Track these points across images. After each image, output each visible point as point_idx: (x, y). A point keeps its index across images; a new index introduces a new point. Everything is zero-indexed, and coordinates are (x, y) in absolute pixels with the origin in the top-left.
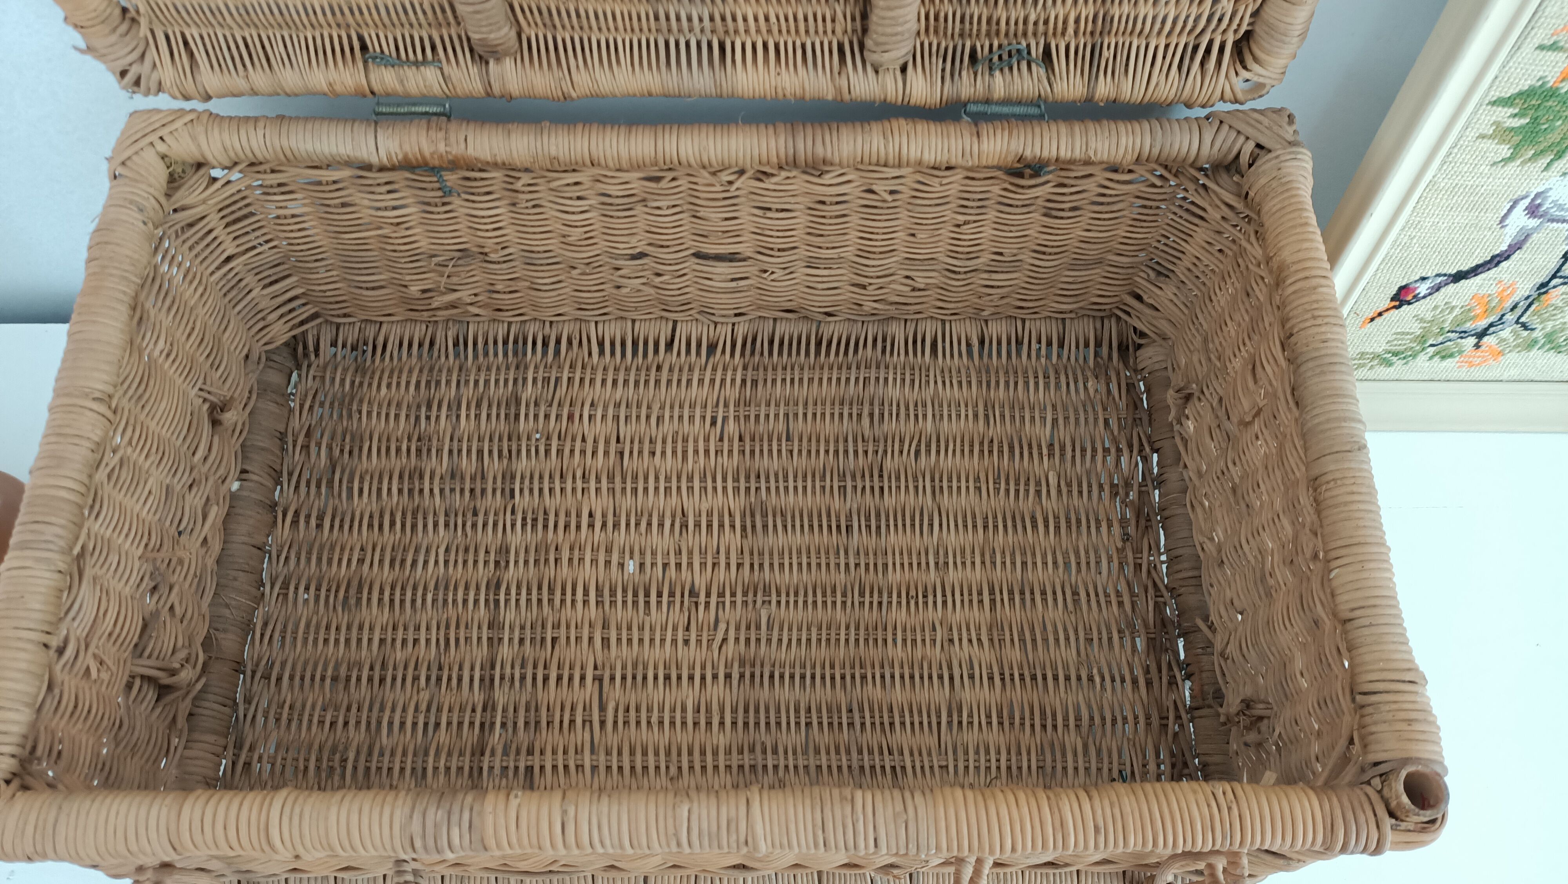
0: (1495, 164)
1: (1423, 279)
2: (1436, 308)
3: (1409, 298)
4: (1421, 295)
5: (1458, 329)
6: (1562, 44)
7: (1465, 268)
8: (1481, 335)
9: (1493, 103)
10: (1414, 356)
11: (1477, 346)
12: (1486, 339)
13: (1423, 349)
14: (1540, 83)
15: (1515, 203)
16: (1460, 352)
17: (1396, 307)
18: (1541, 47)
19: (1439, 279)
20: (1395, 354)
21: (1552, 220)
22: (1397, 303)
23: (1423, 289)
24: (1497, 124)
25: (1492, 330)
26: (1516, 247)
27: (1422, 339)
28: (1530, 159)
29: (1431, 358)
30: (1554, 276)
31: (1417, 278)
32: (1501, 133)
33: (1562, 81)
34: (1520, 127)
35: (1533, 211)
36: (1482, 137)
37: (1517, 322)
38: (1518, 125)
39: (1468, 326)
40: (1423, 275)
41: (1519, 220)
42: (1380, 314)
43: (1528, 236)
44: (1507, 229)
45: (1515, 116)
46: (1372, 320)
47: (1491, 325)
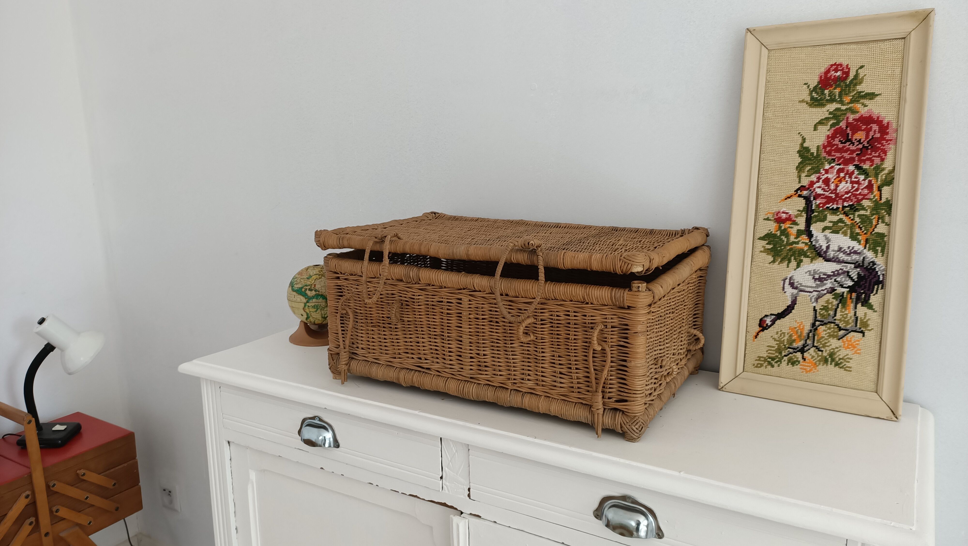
0: (770, 263)
1: (766, 316)
2: (777, 333)
3: (765, 326)
4: (769, 325)
5: (791, 346)
6: (770, 218)
7: (780, 311)
8: (802, 350)
9: (759, 239)
10: (780, 361)
11: (804, 359)
12: (806, 354)
13: (783, 358)
14: (770, 232)
15: (784, 280)
16: (799, 362)
17: (762, 330)
18: (765, 219)
19: (773, 317)
20: (773, 359)
21: (801, 291)
22: (762, 328)
23: (768, 321)
24: (763, 247)
25: (805, 349)
26: (794, 302)
27: (779, 351)
28: (780, 262)
29: (788, 364)
30: (816, 320)
31: (764, 315)
32: (766, 251)
33: (776, 232)
34: (771, 248)
35: (792, 285)
36: (761, 252)
37: (814, 346)
38: (770, 248)
39: (795, 345)
40: (766, 314)
41: (789, 290)
42: (758, 334)
43: (796, 297)
44: (787, 294)
45: (767, 244)
46: (756, 337)
47: (804, 346)
